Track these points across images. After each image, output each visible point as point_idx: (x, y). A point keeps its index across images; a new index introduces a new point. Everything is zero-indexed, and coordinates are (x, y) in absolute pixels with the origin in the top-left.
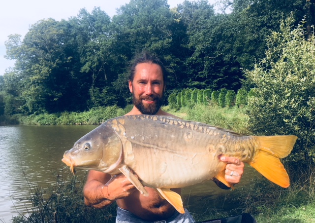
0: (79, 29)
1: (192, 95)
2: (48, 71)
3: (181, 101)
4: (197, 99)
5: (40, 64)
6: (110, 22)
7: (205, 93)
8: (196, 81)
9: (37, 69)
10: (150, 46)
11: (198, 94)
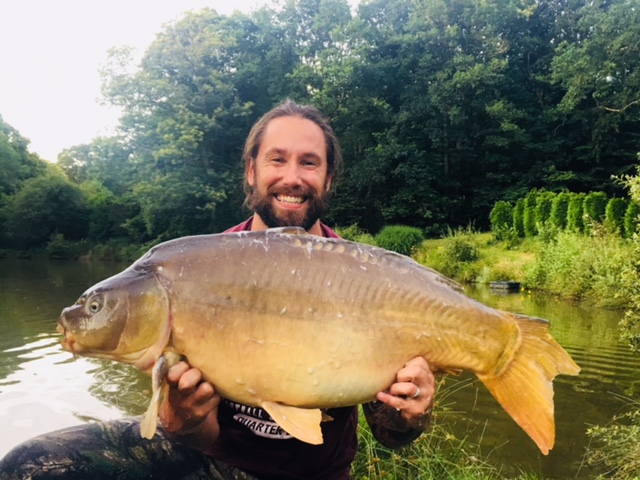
0: (275, 35)
1: (554, 207)
2: (196, 136)
3: (525, 221)
4: (568, 218)
5: (176, 120)
6: (350, 17)
7: (588, 202)
8: (567, 170)
9: (170, 131)
10: (450, 77)
11: (570, 204)
